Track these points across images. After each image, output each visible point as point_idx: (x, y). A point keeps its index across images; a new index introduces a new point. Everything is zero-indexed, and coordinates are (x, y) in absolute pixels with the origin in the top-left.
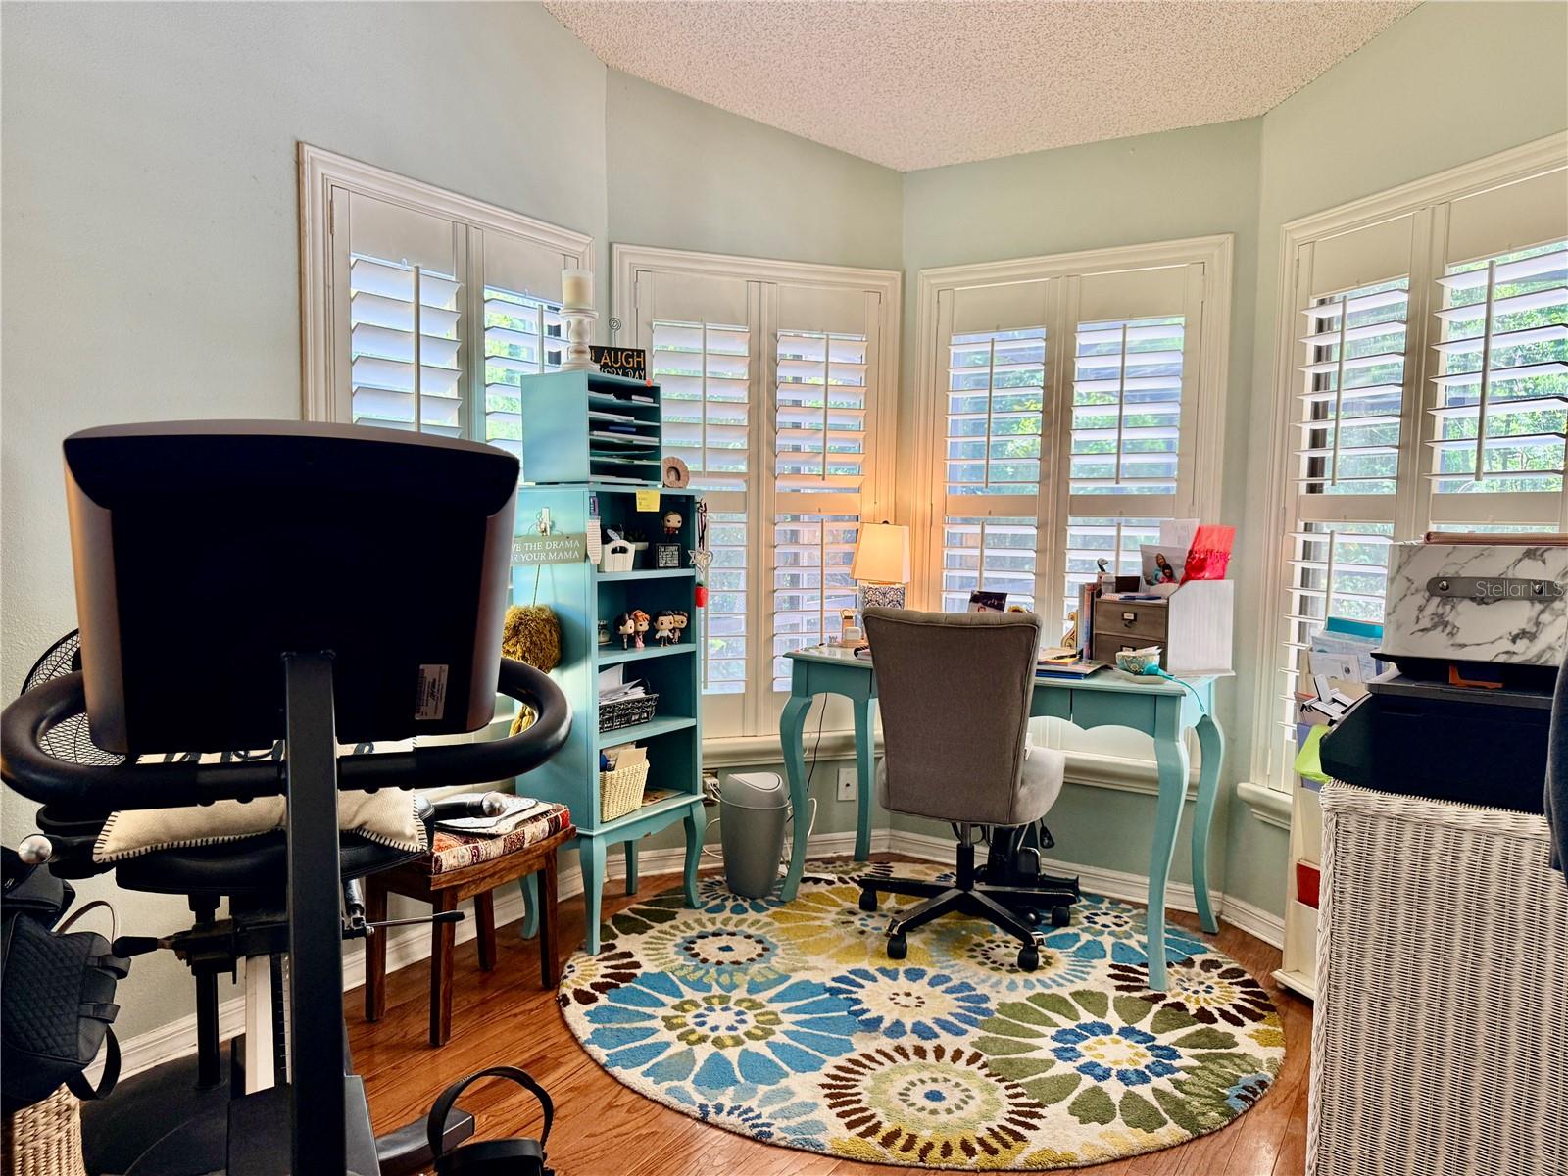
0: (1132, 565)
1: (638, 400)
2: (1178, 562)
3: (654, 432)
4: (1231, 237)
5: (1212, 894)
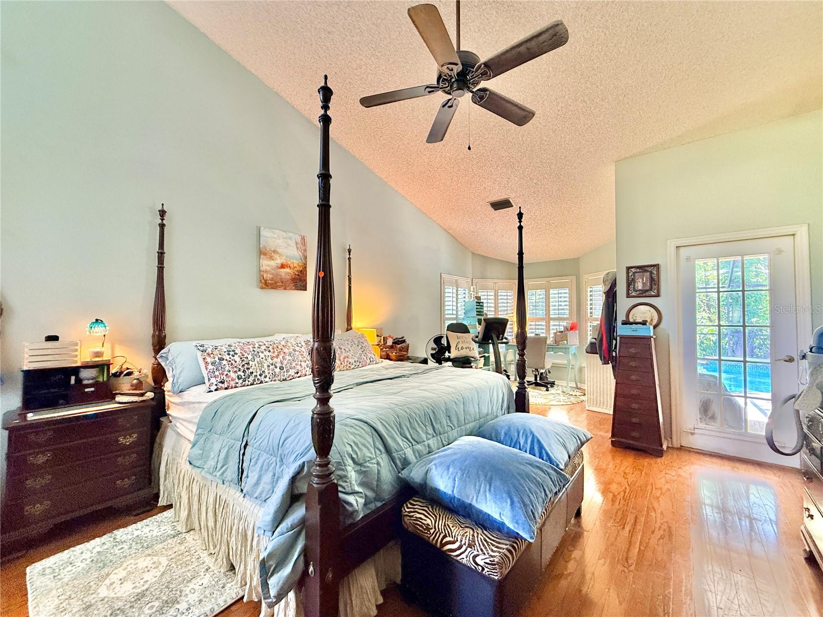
0: (562, 329)
1: (481, 304)
2: (569, 328)
3: (483, 309)
4: (575, 277)
5: (578, 384)
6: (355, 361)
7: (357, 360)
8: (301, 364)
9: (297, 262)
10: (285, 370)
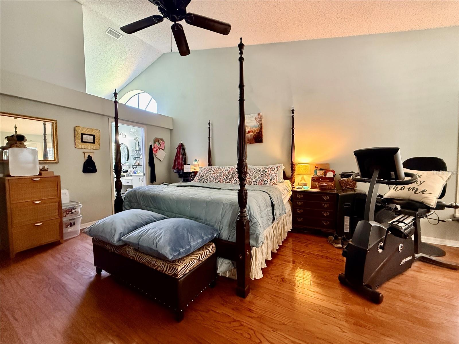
6: (253, 181)
7: (254, 181)
8: (221, 178)
9: (256, 128)
10: (215, 179)
